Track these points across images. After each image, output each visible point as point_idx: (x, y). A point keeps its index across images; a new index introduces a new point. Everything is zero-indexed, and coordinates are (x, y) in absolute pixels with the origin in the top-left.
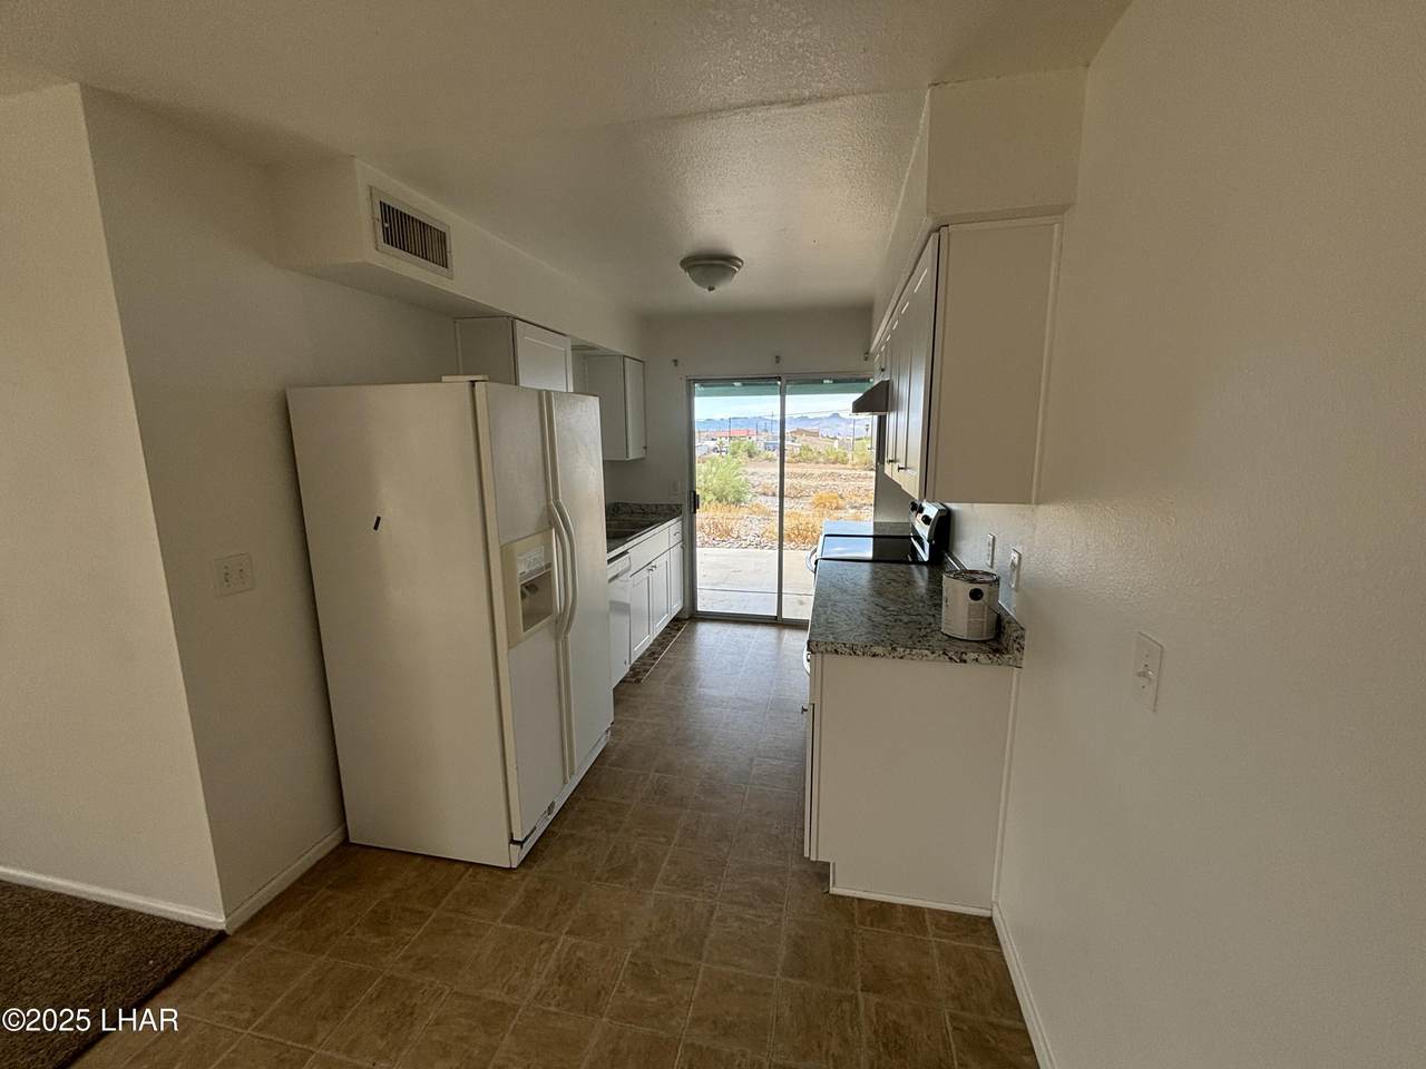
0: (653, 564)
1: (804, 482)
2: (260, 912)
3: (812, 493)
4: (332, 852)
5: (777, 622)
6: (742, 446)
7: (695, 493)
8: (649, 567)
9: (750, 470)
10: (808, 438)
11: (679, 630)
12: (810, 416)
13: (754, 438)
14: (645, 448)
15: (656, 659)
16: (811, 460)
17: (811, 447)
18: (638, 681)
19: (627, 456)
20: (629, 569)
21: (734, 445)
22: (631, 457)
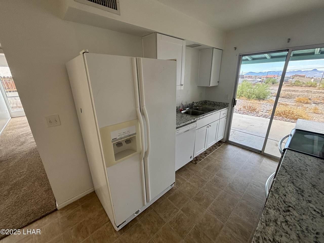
0: (210, 125)
1: (293, 93)
2: (68, 205)
3: (296, 97)
4: (90, 193)
5: (261, 153)
6: (271, 80)
7: (235, 99)
8: (208, 126)
9: (271, 88)
10: (300, 78)
11: (219, 146)
12: (302, 70)
13: (276, 78)
14: (218, 82)
15: (206, 156)
16: (299, 86)
17: (300, 81)
18: (196, 163)
19: (209, 85)
20: (196, 127)
21: (268, 80)
22: (211, 86)
